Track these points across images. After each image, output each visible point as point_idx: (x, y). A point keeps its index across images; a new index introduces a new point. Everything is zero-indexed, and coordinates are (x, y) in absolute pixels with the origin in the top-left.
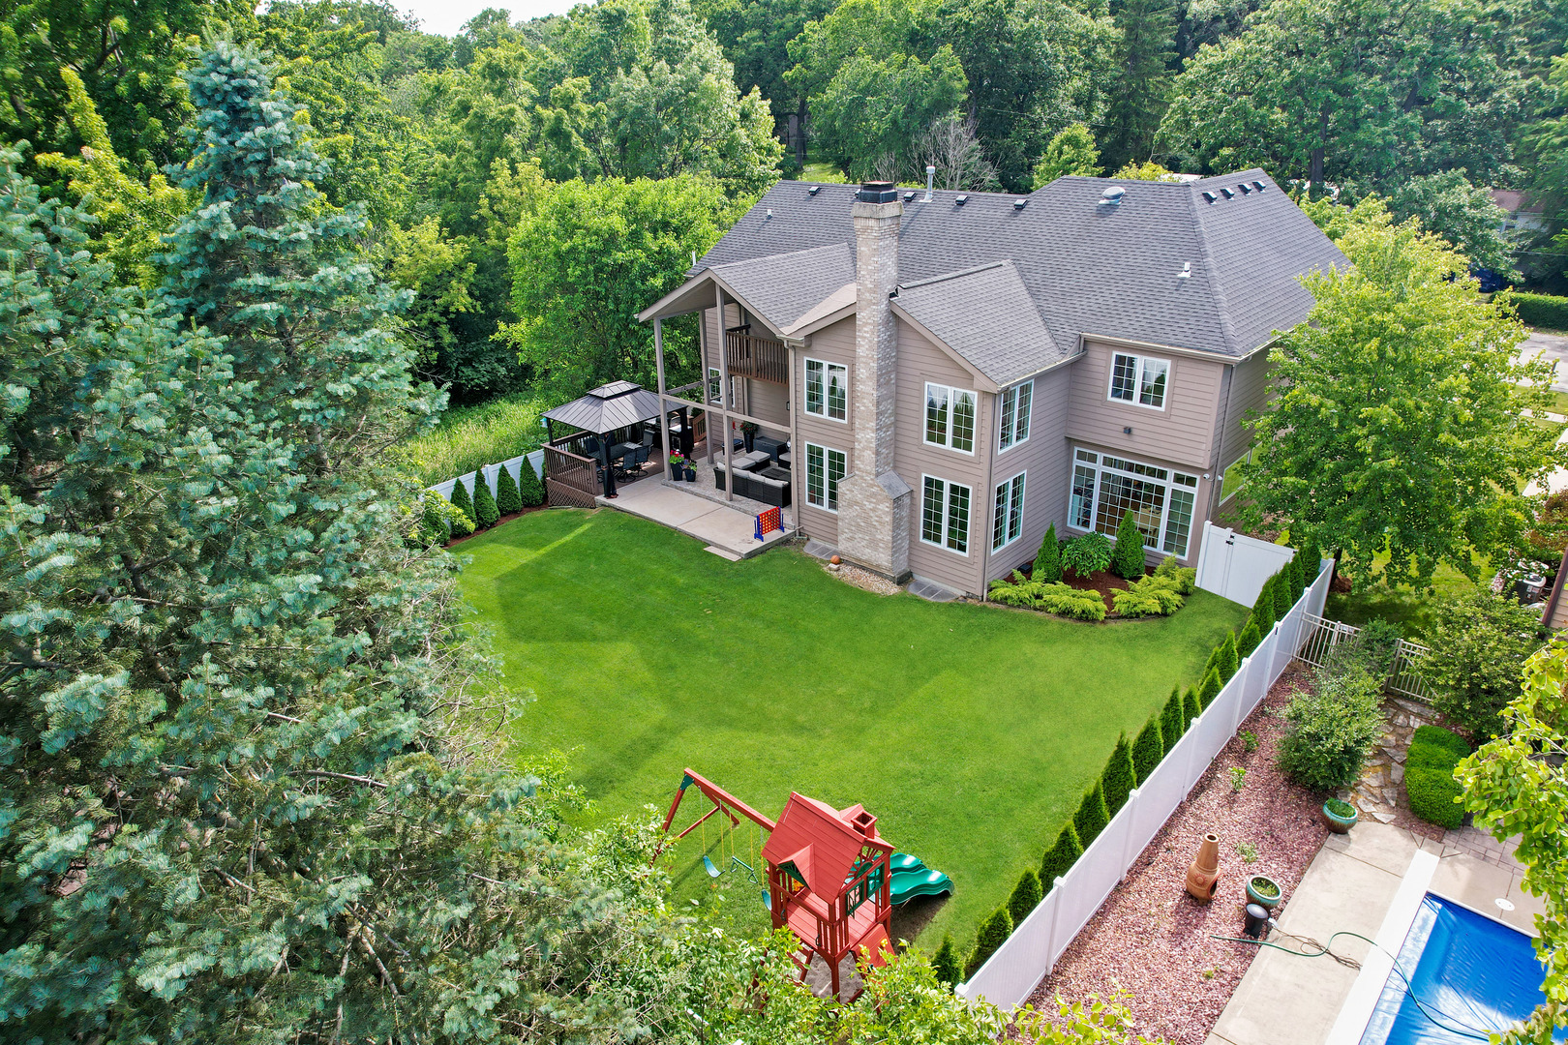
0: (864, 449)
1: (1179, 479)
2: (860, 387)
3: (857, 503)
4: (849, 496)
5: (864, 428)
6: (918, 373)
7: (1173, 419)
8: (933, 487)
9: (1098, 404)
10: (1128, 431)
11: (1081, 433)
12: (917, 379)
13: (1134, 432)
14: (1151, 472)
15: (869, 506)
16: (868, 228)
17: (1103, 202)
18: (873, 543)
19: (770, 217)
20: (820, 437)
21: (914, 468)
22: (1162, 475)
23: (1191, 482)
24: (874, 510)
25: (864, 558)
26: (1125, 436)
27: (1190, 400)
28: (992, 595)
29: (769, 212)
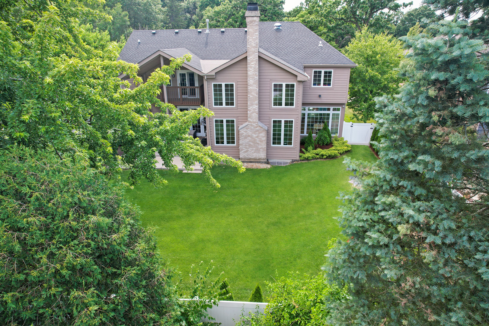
0: (252, 113)
1: (334, 110)
2: (250, 88)
3: (249, 136)
4: (245, 134)
5: (252, 105)
6: (269, 80)
7: (335, 89)
8: (277, 124)
9: (308, 89)
10: (320, 96)
11: (308, 100)
12: (269, 83)
13: (322, 96)
14: (324, 109)
15: (255, 136)
16: (253, 21)
17: (276, 28)
18: (258, 150)
19: (139, 43)
20: (221, 115)
21: (268, 118)
22: (329, 109)
23: (338, 110)
24: (257, 137)
25: (253, 157)
26: (319, 98)
27: (340, 82)
28: (301, 158)
29: (139, 41)
